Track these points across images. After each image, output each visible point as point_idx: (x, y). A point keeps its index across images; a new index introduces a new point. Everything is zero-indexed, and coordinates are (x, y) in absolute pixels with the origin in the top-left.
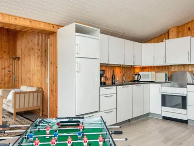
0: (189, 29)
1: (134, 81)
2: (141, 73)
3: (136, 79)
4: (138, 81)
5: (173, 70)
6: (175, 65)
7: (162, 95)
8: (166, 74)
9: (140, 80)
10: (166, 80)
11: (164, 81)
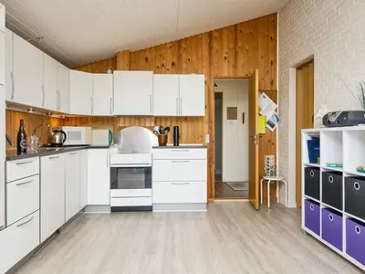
0: (147, 59)
1: (54, 145)
2: (65, 129)
3: (57, 142)
4: (60, 145)
5: (121, 125)
6: (125, 117)
7: (111, 168)
8: (110, 132)
9: (65, 144)
10: (110, 142)
11: (107, 144)
